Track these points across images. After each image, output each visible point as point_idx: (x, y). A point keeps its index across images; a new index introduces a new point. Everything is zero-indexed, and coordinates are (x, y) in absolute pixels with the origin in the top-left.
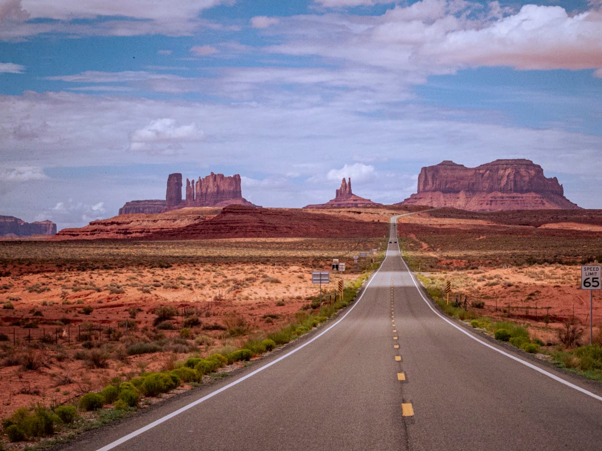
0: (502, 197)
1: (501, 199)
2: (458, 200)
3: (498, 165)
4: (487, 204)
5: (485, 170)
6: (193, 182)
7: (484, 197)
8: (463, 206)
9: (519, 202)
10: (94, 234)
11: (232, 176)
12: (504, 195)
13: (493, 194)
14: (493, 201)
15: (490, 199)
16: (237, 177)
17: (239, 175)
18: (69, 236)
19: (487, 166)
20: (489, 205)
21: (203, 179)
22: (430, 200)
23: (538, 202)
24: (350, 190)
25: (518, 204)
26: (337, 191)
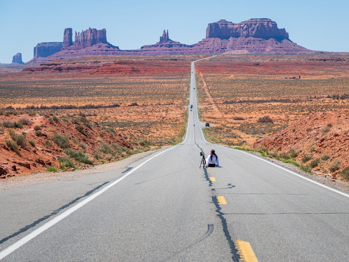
0: (254, 40)
1: (253, 41)
2: (229, 42)
3: (252, 22)
4: (245, 44)
5: (244, 25)
6: (79, 33)
7: (244, 40)
8: (232, 45)
9: (263, 43)
10: (43, 70)
11: (101, 30)
12: (255, 39)
13: (248, 39)
14: (248, 42)
15: (247, 41)
16: (104, 30)
17: (105, 29)
18: (30, 71)
19: (245, 23)
20: (246, 45)
21: (84, 31)
22: (213, 42)
23: (274, 43)
24: (168, 37)
25: (263, 44)
26: (161, 37)
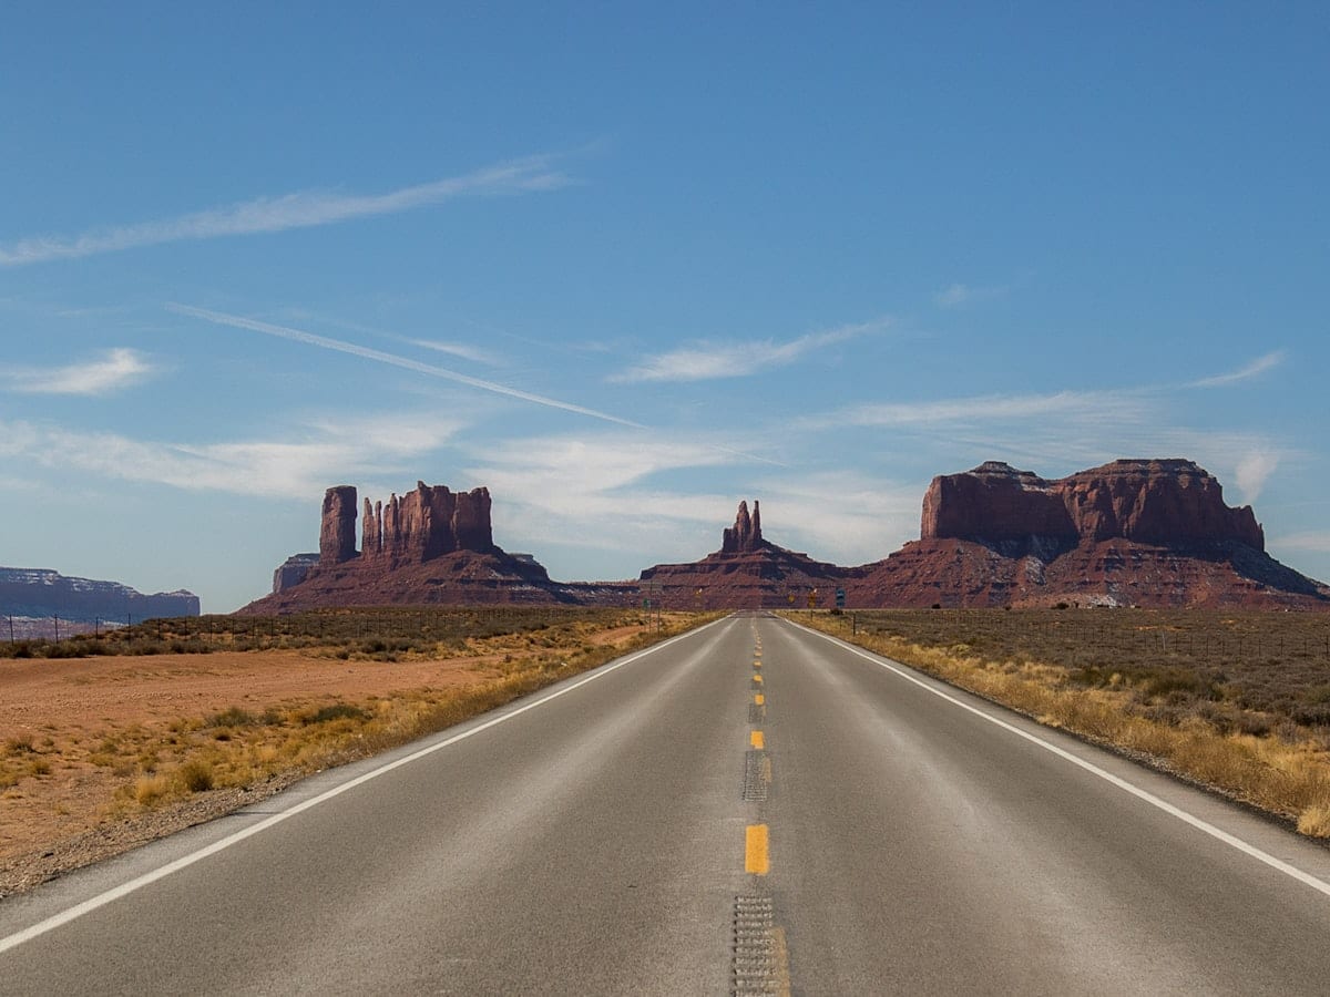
0: (1135, 552)
1: (1133, 557)
3: (1123, 473)
4: (1097, 569)
5: (1087, 487)
6: (379, 506)
7: (1088, 552)
9: (1176, 564)
11: (469, 492)
12: (1140, 545)
13: (1109, 544)
14: (1111, 560)
15: (1105, 556)
16: (482, 495)
17: (485, 490)
19: (1092, 477)
20: (1103, 571)
21: (401, 498)
22: (955, 558)
24: (758, 531)
26: (727, 533)
